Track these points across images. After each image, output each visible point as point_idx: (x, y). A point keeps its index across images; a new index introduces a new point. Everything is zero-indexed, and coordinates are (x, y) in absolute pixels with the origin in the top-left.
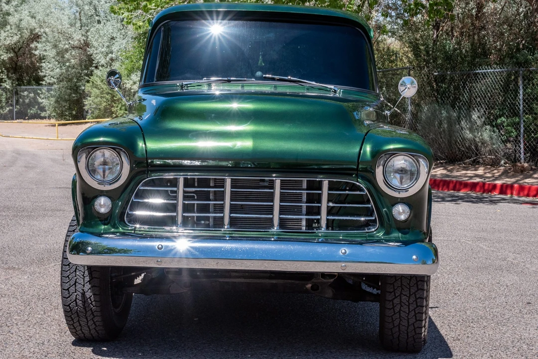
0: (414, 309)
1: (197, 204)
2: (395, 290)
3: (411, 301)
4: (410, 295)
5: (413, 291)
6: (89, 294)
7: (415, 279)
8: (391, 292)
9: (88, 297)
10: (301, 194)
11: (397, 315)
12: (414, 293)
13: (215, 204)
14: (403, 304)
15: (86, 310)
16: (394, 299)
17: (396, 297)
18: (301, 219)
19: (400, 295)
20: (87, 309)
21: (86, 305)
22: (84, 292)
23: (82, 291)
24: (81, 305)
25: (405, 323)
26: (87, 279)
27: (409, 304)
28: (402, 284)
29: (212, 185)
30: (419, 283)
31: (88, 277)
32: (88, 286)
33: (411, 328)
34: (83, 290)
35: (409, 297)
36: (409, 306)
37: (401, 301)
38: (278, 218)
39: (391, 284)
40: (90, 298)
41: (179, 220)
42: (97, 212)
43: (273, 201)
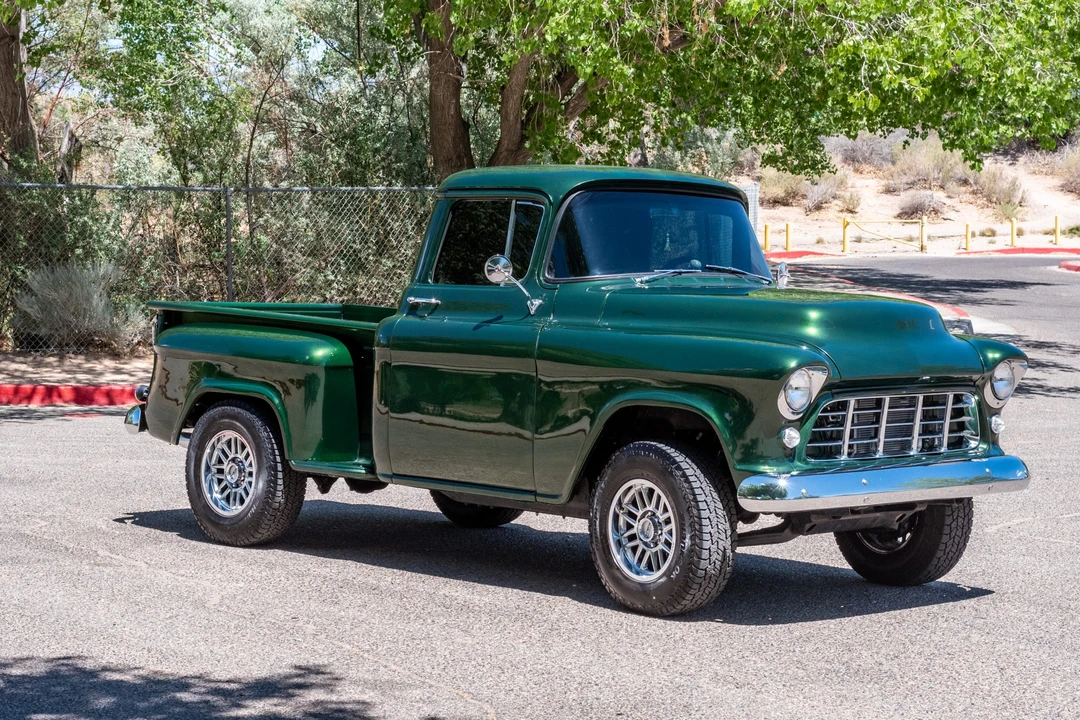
29: (866, 406)
38: (917, 439)
41: (846, 449)
42: (785, 448)
43: (912, 420)
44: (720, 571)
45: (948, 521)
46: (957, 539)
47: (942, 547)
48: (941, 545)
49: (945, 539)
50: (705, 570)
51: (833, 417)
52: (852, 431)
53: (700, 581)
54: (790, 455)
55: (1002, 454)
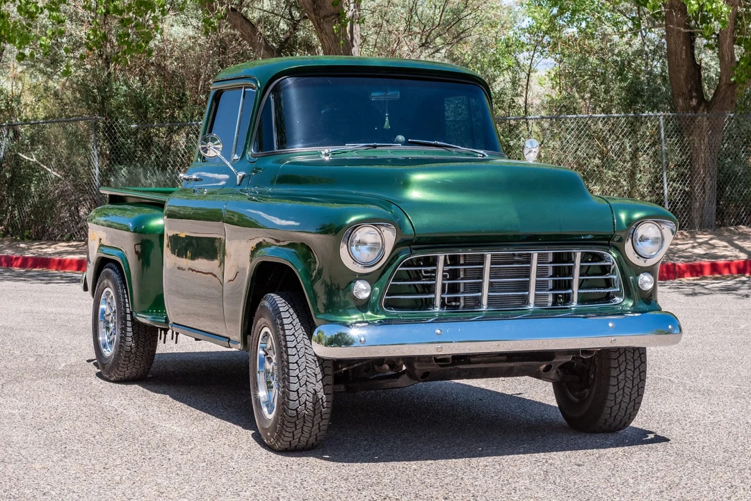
0: (638, 384)
1: (449, 284)
2: (619, 365)
3: (635, 375)
4: (635, 369)
5: (637, 365)
6: (321, 394)
7: (637, 351)
8: (616, 368)
9: (320, 397)
10: (547, 268)
11: (621, 392)
12: (638, 367)
13: (465, 283)
14: (627, 379)
15: (315, 413)
16: (619, 375)
17: (621, 373)
18: (547, 295)
19: (625, 370)
20: (317, 412)
21: (317, 407)
22: (316, 392)
23: (313, 392)
24: (311, 408)
25: (627, 399)
26: (320, 377)
27: (633, 378)
28: (626, 359)
29: (462, 262)
30: (642, 356)
31: (320, 375)
32: (319, 386)
33: (632, 404)
34: (315, 390)
35: (634, 372)
36: (633, 381)
37: (626, 376)
38: (534, 294)
39: (615, 359)
40: (321, 398)
41: (438, 302)
42: (355, 298)
43: (528, 276)
44: (314, 411)
45: (614, 373)
46: (627, 390)
47: (611, 397)
48: (610, 395)
49: (612, 390)
50: (296, 410)
51: (426, 272)
52: (443, 285)
53: (293, 420)
54: (363, 306)
55: (660, 309)
